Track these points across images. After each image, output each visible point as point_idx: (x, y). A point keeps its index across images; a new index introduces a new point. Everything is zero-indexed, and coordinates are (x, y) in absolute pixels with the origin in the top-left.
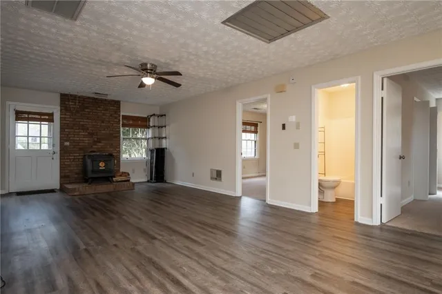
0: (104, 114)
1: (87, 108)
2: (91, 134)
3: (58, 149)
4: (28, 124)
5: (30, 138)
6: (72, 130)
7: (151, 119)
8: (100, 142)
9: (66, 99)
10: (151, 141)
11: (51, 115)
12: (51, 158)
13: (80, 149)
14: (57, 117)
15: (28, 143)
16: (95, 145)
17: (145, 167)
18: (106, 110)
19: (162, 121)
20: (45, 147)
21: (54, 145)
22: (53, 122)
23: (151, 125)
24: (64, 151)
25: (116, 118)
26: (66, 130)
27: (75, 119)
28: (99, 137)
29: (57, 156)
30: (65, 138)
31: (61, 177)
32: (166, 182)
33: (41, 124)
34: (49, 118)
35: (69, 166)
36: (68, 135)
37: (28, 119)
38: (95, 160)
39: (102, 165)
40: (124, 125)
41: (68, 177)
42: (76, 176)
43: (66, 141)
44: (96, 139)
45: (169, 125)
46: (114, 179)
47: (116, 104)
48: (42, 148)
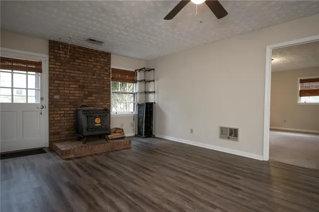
0: (95, 66)
1: (77, 58)
2: (82, 87)
3: (46, 103)
4: (12, 73)
5: (14, 90)
6: (63, 82)
7: (138, 74)
8: (91, 96)
9: (55, 47)
10: (138, 96)
11: (39, 64)
12: (39, 113)
13: (71, 103)
14: (45, 67)
15: (12, 95)
16: (87, 99)
17: (133, 122)
18: (97, 62)
19: (150, 76)
20: (32, 100)
21: (42, 99)
22: (41, 72)
23: (138, 79)
24: (54, 106)
25: (106, 71)
26: (56, 82)
27: (65, 70)
28: (89, 90)
29: (46, 111)
30: (54, 91)
31: (51, 134)
32: (154, 137)
33: (27, 74)
34: (36, 67)
35: (60, 121)
36: (57, 87)
37: (12, 68)
38: (90, 115)
39: (98, 121)
40: (113, 79)
41: (58, 133)
42: (67, 132)
43: (56, 94)
44: (87, 92)
45: (158, 80)
46: (109, 136)
47: (107, 56)
48: (28, 102)
